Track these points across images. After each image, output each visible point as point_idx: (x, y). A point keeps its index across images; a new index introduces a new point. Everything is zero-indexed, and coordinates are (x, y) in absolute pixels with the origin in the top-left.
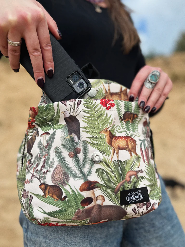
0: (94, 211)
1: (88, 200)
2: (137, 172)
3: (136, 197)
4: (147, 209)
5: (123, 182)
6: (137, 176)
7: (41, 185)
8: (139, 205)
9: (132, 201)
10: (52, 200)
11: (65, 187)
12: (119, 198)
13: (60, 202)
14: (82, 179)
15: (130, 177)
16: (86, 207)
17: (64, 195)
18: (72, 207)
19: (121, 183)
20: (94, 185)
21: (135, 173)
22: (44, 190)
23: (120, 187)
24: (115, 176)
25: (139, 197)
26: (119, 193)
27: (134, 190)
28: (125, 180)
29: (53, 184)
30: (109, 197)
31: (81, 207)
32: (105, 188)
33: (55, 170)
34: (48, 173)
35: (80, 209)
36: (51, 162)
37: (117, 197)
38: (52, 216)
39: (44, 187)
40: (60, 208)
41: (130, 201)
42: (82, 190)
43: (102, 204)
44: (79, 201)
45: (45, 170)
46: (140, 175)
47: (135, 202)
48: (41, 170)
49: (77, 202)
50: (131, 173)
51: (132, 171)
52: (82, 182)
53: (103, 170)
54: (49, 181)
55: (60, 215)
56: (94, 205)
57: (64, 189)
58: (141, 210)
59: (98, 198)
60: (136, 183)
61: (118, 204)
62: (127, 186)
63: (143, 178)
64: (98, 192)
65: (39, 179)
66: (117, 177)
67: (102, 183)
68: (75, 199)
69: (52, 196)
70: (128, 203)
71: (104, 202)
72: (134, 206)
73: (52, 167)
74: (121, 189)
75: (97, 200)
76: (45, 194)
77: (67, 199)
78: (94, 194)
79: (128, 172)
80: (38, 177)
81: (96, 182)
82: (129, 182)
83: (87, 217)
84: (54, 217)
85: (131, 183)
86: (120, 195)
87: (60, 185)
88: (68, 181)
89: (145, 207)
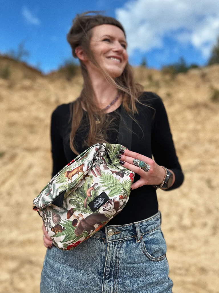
0: (83, 225)
1: (75, 221)
2: (93, 187)
3: (100, 202)
4: (112, 204)
5: (86, 198)
6: (95, 189)
7: (52, 230)
8: (105, 206)
9: (99, 206)
10: (59, 234)
11: (61, 223)
12: (90, 209)
13: (63, 232)
14: (66, 212)
15: (90, 193)
16: (77, 226)
17: (63, 227)
18: (70, 230)
19: (86, 200)
20: (72, 211)
21: (92, 188)
22: (54, 231)
23: (86, 203)
24: (80, 199)
25: (101, 201)
26: (88, 206)
27: (96, 198)
28: (87, 197)
29: (55, 225)
30: (84, 212)
31: (74, 227)
32: (79, 209)
33: (53, 217)
34: (51, 221)
35: (75, 229)
36: (49, 214)
37: (89, 209)
38: (65, 242)
39: (53, 229)
40: (66, 235)
41: (97, 207)
42: (68, 218)
43: (83, 218)
44: (71, 224)
45: (49, 220)
46: (96, 187)
47: (102, 205)
48: (48, 221)
49: (71, 227)
50: (89, 190)
51: (89, 188)
52: (66, 213)
53: (72, 199)
54: (53, 225)
55: (68, 238)
56: (79, 221)
57: (61, 224)
58: (109, 207)
59: (79, 216)
60: (95, 194)
61: (92, 213)
62: (90, 199)
63: (100, 187)
64: (76, 214)
65: (49, 227)
66: (81, 198)
67: (75, 207)
68: (69, 225)
69: (59, 232)
70: (98, 209)
71: (83, 216)
72: (102, 208)
73: (51, 216)
74: (88, 203)
75: (79, 218)
76: (55, 233)
77: (65, 228)
78: (75, 216)
79: (87, 191)
80: (48, 226)
81: (72, 209)
82: (91, 196)
83: (83, 230)
84: (67, 241)
85: (92, 196)
86: (89, 207)
87: (58, 223)
88: (60, 218)
89: (109, 204)
